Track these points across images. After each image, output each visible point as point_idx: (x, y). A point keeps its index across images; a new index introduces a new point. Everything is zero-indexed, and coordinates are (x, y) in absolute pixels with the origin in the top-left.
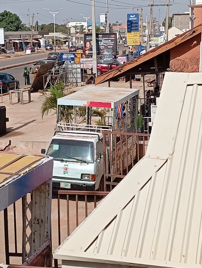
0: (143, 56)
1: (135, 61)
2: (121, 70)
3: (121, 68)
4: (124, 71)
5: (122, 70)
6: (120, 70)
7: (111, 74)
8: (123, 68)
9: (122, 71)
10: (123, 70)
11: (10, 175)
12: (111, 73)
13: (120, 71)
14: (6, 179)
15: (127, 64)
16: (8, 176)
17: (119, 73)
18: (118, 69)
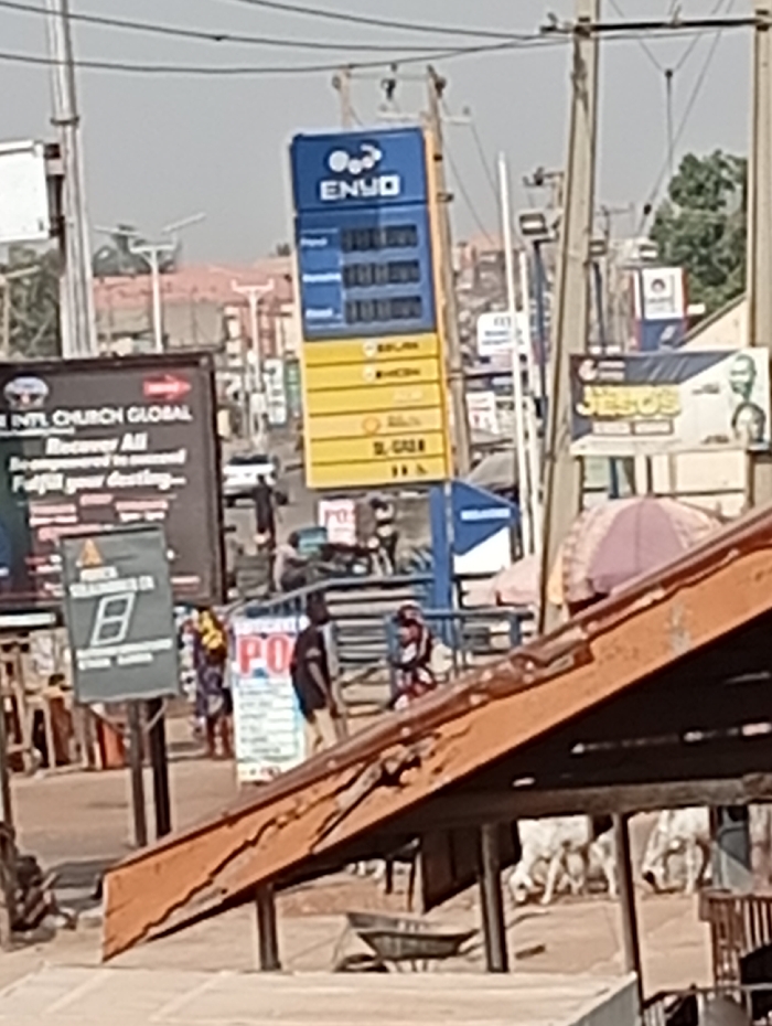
0: (659, 594)
1: (570, 660)
2: (405, 766)
3: (406, 742)
4: (446, 778)
5: (416, 763)
6: (392, 767)
7: (294, 815)
8: (429, 743)
9: (420, 784)
10: (429, 765)
12: (288, 804)
13: (390, 780)
15: (475, 699)
17: (387, 803)
18: (369, 760)
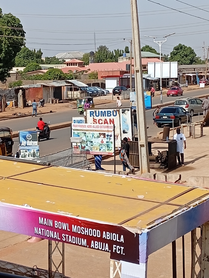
11: (179, 207)
14: (175, 211)
16: (177, 207)
